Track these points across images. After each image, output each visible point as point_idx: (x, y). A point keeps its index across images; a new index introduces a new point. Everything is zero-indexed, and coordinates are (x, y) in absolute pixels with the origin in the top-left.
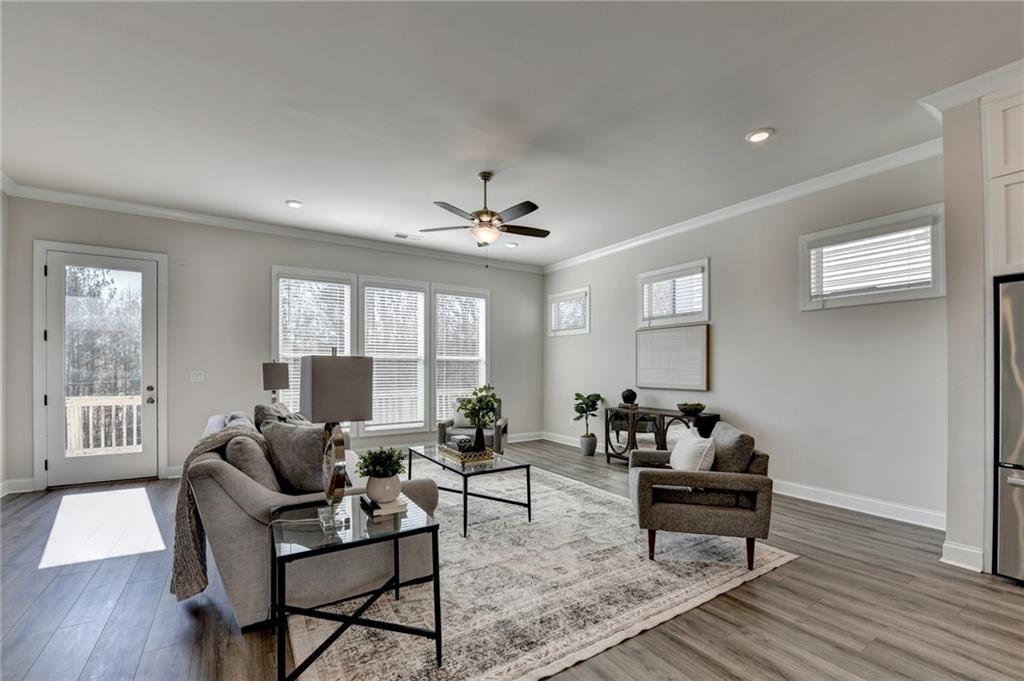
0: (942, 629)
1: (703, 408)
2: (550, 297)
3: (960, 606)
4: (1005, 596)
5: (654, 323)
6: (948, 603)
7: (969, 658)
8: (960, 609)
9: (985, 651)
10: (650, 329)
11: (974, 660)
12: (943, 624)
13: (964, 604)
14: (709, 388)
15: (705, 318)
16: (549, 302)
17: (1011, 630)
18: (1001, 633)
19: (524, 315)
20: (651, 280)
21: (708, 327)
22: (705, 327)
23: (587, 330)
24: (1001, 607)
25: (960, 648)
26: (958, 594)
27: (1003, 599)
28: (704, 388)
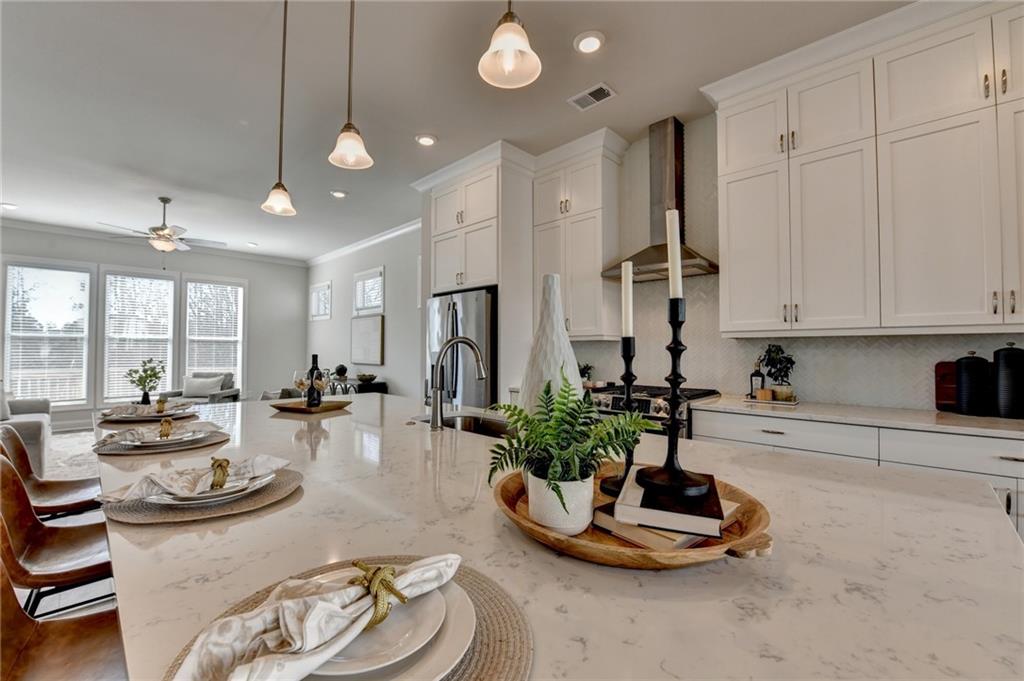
1: (375, 378)
2: (312, 287)
5: (362, 313)
10: (358, 317)
14: (383, 363)
15: (380, 311)
16: (311, 291)
19: (284, 301)
20: (365, 278)
21: (383, 317)
22: (380, 318)
23: (328, 317)
28: (379, 363)
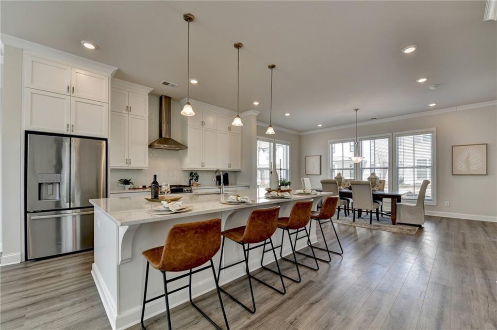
0: (12, 293)
3: (17, 280)
4: (33, 267)
6: (11, 281)
7: (28, 297)
8: (17, 281)
9: (33, 291)
11: (30, 297)
12: (12, 291)
13: (18, 279)
17: (39, 278)
18: (36, 281)
24: (33, 272)
25: (23, 295)
26: (14, 276)
27: (33, 269)
